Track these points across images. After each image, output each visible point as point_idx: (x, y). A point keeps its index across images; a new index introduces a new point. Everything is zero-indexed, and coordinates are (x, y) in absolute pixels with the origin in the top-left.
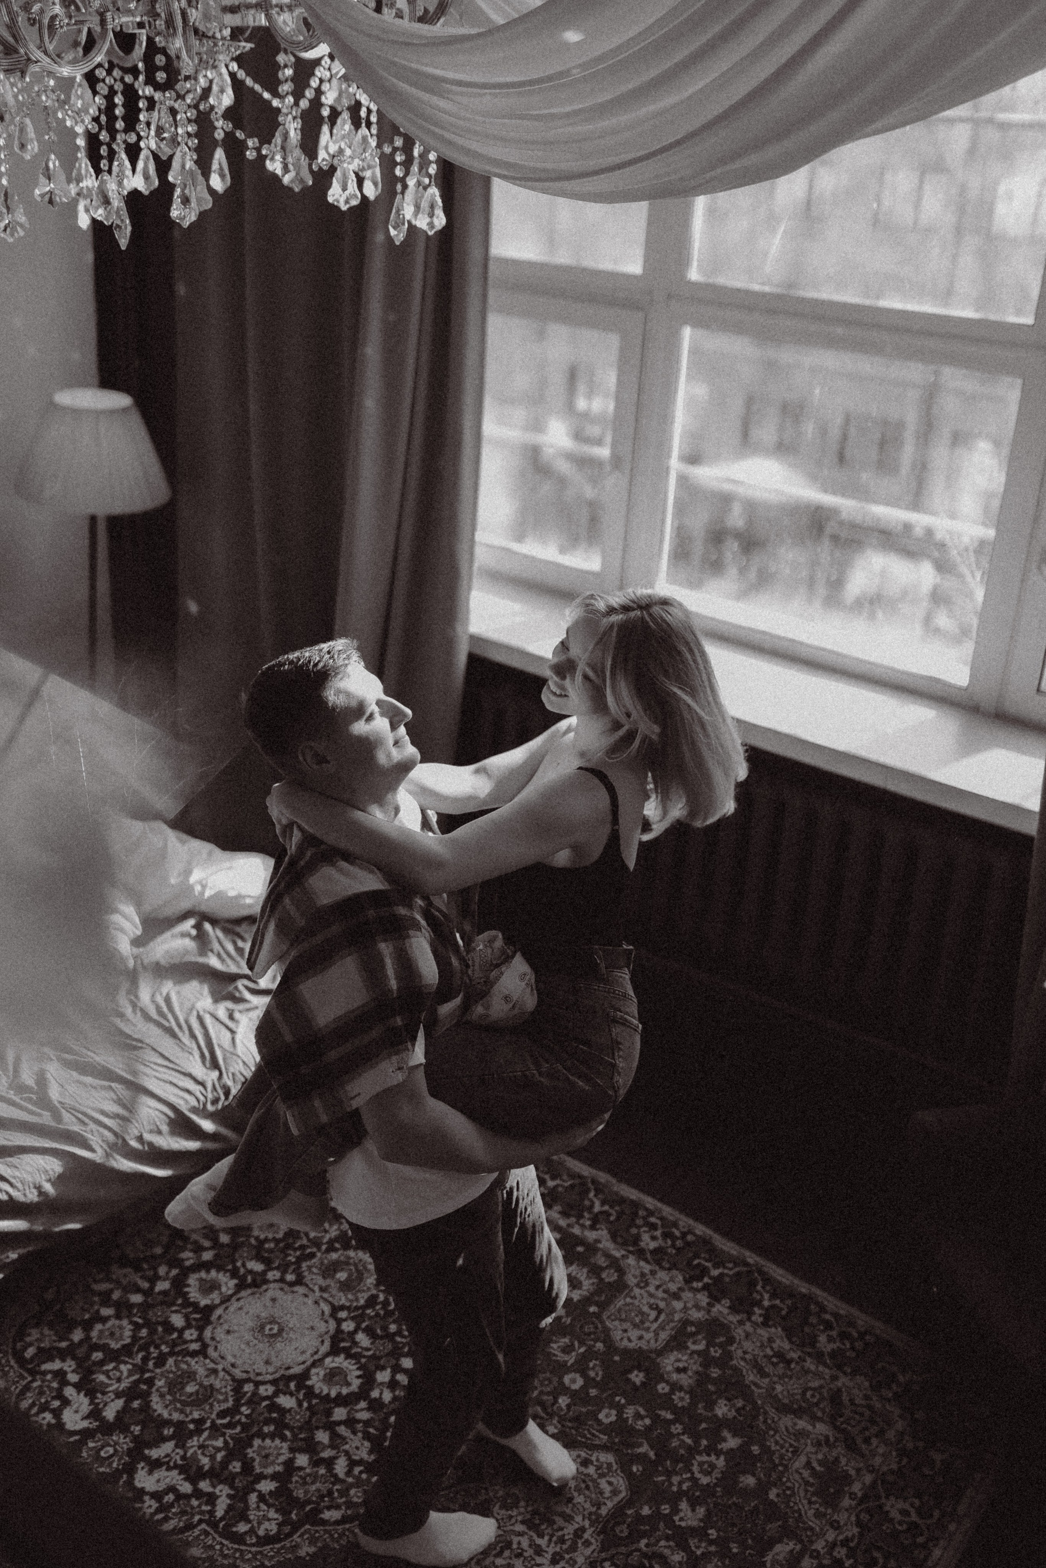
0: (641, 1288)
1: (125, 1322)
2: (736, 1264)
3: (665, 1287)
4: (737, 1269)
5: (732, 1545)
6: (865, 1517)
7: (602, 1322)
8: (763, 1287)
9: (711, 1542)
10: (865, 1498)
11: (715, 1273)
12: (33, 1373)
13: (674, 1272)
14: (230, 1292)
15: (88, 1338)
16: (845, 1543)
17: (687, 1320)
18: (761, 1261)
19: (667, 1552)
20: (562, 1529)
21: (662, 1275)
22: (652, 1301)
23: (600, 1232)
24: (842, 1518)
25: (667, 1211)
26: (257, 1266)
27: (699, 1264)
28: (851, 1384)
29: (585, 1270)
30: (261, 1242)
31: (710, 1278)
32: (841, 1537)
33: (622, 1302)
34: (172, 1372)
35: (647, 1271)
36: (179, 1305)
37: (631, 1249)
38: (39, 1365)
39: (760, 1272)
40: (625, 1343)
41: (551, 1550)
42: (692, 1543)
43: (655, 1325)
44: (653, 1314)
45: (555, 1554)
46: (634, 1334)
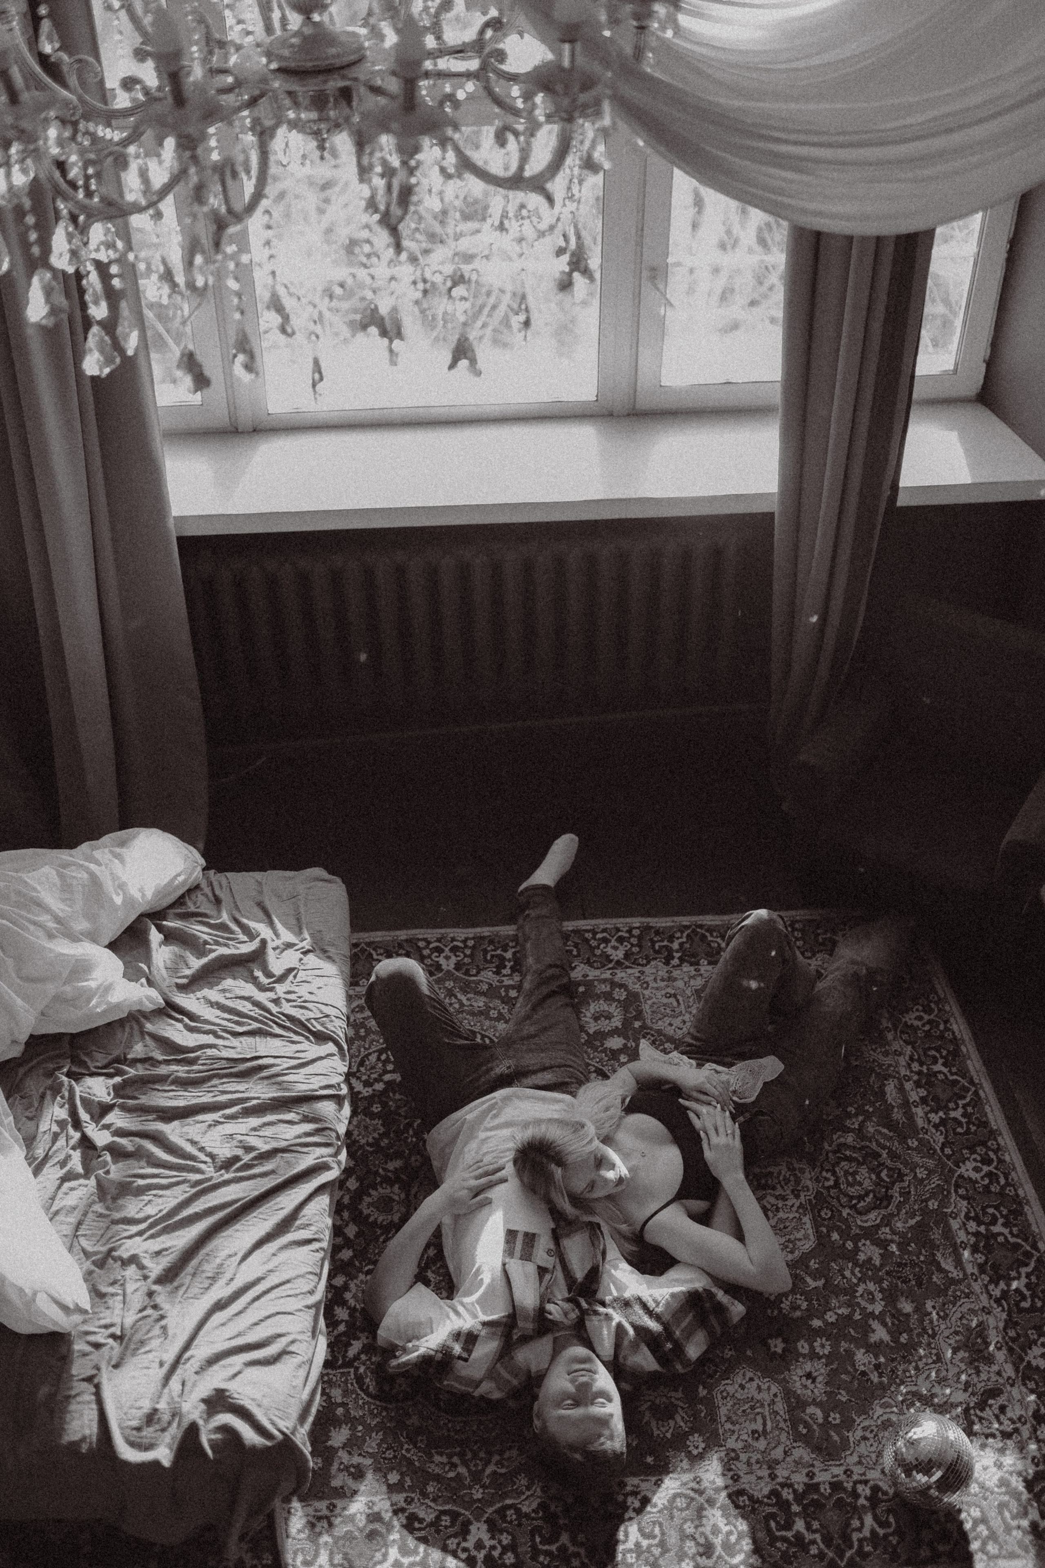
0: (646, 988)
1: (362, 1277)
2: (682, 932)
3: (659, 978)
4: (685, 935)
5: (867, 1107)
6: (905, 1037)
7: (651, 1029)
8: (712, 935)
9: (856, 1115)
10: (895, 1028)
11: (675, 946)
12: (349, 1364)
13: (653, 963)
14: (403, 1196)
15: (353, 1310)
16: (911, 1059)
17: (696, 991)
18: (694, 919)
19: (842, 1140)
20: (780, 1173)
21: (648, 970)
22: (663, 992)
23: (579, 969)
24: (896, 1046)
25: (602, 923)
26: (396, 1164)
27: (661, 947)
28: (820, 963)
29: (601, 1002)
30: (376, 1144)
31: (677, 951)
32: (907, 1058)
33: (647, 1007)
34: (440, 1281)
35: (638, 975)
36: (382, 1234)
37: (610, 966)
38: (344, 1357)
39: (701, 926)
40: (680, 1032)
41: (788, 1192)
42: (848, 1123)
43: (682, 1007)
44: (672, 1000)
45: (793, 1191)
46: (677, 1022)
